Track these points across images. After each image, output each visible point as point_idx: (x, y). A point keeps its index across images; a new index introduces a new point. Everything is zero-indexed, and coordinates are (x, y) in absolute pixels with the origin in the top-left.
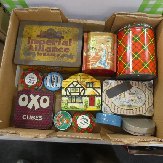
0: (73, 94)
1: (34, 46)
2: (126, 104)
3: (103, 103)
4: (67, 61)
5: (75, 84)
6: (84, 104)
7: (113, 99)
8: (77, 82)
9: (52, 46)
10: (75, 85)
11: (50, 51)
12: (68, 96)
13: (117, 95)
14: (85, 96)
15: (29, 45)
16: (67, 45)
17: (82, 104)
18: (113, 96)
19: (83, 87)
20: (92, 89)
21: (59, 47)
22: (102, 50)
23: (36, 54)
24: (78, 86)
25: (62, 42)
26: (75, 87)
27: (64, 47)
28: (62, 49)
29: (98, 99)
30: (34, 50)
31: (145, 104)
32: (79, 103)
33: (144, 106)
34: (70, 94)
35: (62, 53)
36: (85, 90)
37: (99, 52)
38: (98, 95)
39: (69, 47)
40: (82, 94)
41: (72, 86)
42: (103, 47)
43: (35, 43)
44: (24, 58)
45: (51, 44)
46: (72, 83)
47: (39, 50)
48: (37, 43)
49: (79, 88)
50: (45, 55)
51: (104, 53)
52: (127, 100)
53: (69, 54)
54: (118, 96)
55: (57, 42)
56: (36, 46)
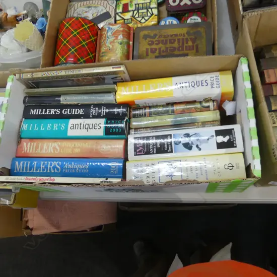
0: (146, 11)
1: (190, 43)
2: (92, 8)
3: (115, 7)
4: (149, 31)
5: (143, 21)
6: (134, 4)
7: (105, 11)
8: (141, 23)
9: (168, 45)
10: (143, 19)
11: (170, 40)
12: (150, 8)
13: (101, 15)
14: (132, 11)
15: (196, 44)
16: (151, 49)
17: (136, 3)
18: (104, 13)
19: (135, 18)
20: (125, 18)
21: (161, 45)
22: (111, 43)
23: (186, 35)
24: (139, 19)
25: (157, 51)
26: (143, 17)
27: (154, 46)
28: (157, 44)
29: (120, 10)
30: (189, 39)
31: (75, 10)
32: (138, 4)
33: (76, 9)
34: (148, 10)
35: (156, 39)
36: (133, 16)
37: (114, 40)
38: (120, 14)
39: (149, 47)
40: (135, 12)
41: (146, 18)
42: (109, 45)
43: (189, 46)
44: (199, 29)
45: (170, 47)
46: (146, 21)
47: (183, 39)
48: (186, 47)
49: (138, 17)
50: (176, 35)
51: (109, 40)
52: (91, 12)
53: (148, 39)
54: (99, 14)
55: (163, 51)
56: (187, 43)
